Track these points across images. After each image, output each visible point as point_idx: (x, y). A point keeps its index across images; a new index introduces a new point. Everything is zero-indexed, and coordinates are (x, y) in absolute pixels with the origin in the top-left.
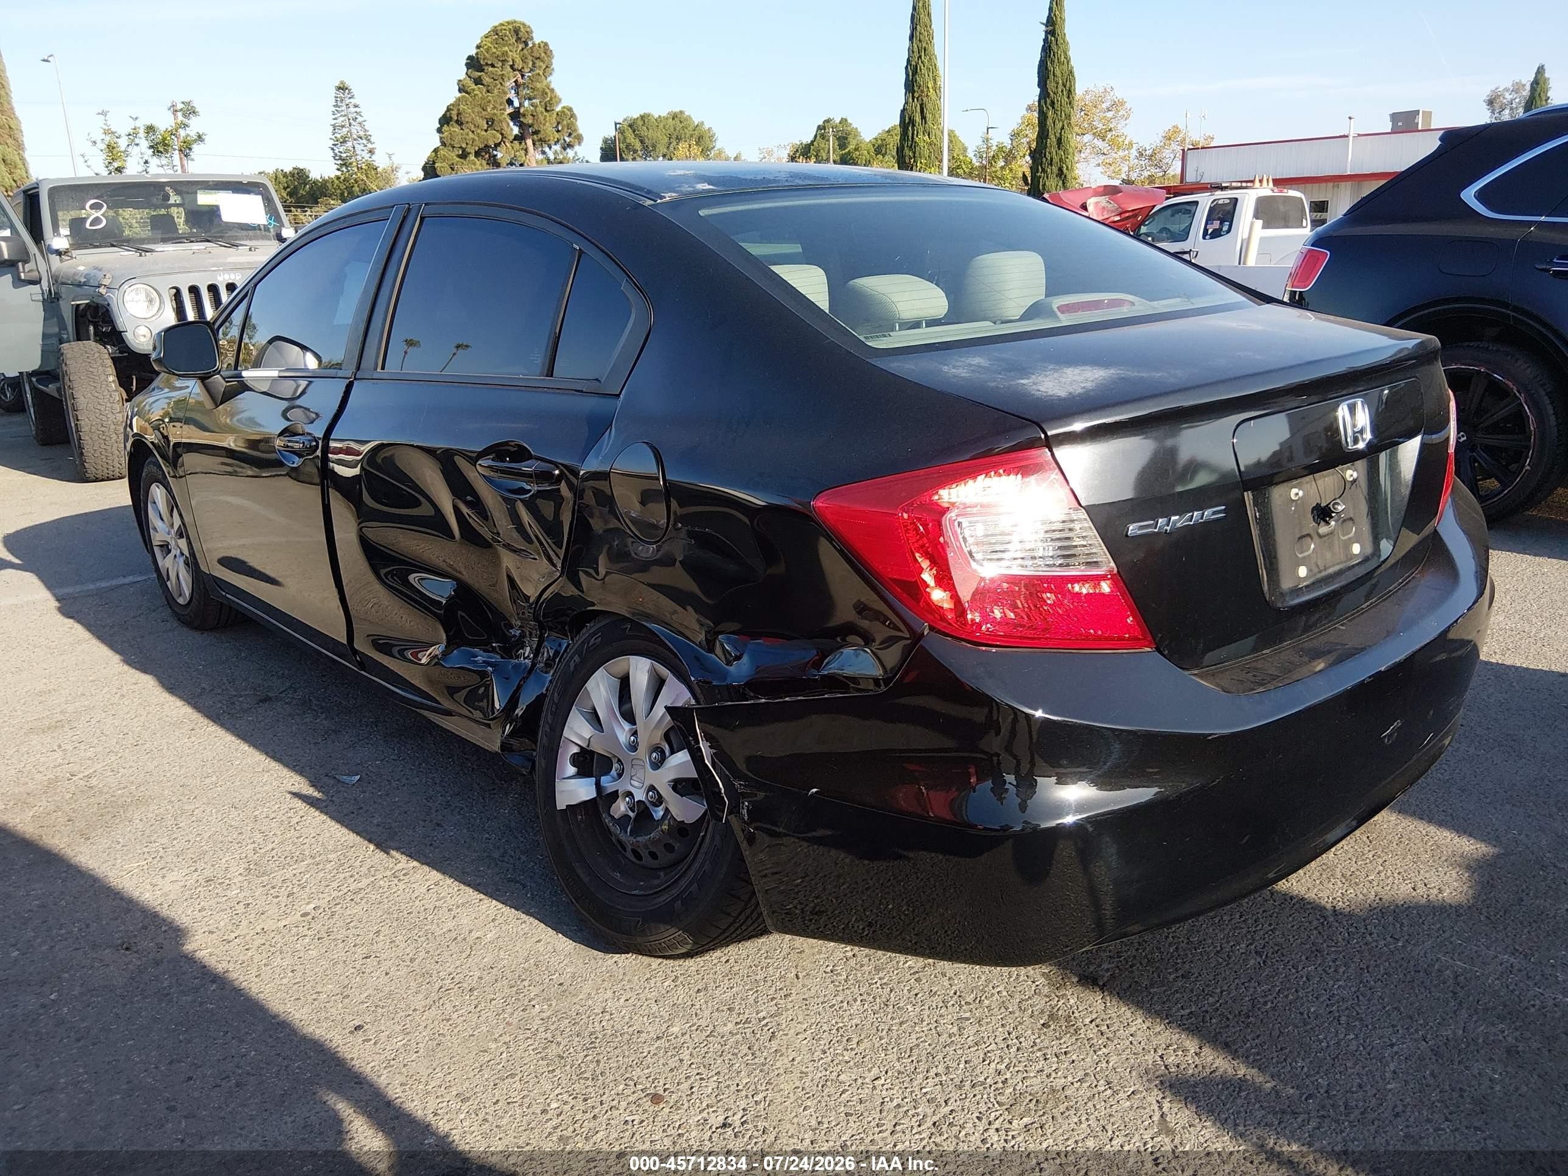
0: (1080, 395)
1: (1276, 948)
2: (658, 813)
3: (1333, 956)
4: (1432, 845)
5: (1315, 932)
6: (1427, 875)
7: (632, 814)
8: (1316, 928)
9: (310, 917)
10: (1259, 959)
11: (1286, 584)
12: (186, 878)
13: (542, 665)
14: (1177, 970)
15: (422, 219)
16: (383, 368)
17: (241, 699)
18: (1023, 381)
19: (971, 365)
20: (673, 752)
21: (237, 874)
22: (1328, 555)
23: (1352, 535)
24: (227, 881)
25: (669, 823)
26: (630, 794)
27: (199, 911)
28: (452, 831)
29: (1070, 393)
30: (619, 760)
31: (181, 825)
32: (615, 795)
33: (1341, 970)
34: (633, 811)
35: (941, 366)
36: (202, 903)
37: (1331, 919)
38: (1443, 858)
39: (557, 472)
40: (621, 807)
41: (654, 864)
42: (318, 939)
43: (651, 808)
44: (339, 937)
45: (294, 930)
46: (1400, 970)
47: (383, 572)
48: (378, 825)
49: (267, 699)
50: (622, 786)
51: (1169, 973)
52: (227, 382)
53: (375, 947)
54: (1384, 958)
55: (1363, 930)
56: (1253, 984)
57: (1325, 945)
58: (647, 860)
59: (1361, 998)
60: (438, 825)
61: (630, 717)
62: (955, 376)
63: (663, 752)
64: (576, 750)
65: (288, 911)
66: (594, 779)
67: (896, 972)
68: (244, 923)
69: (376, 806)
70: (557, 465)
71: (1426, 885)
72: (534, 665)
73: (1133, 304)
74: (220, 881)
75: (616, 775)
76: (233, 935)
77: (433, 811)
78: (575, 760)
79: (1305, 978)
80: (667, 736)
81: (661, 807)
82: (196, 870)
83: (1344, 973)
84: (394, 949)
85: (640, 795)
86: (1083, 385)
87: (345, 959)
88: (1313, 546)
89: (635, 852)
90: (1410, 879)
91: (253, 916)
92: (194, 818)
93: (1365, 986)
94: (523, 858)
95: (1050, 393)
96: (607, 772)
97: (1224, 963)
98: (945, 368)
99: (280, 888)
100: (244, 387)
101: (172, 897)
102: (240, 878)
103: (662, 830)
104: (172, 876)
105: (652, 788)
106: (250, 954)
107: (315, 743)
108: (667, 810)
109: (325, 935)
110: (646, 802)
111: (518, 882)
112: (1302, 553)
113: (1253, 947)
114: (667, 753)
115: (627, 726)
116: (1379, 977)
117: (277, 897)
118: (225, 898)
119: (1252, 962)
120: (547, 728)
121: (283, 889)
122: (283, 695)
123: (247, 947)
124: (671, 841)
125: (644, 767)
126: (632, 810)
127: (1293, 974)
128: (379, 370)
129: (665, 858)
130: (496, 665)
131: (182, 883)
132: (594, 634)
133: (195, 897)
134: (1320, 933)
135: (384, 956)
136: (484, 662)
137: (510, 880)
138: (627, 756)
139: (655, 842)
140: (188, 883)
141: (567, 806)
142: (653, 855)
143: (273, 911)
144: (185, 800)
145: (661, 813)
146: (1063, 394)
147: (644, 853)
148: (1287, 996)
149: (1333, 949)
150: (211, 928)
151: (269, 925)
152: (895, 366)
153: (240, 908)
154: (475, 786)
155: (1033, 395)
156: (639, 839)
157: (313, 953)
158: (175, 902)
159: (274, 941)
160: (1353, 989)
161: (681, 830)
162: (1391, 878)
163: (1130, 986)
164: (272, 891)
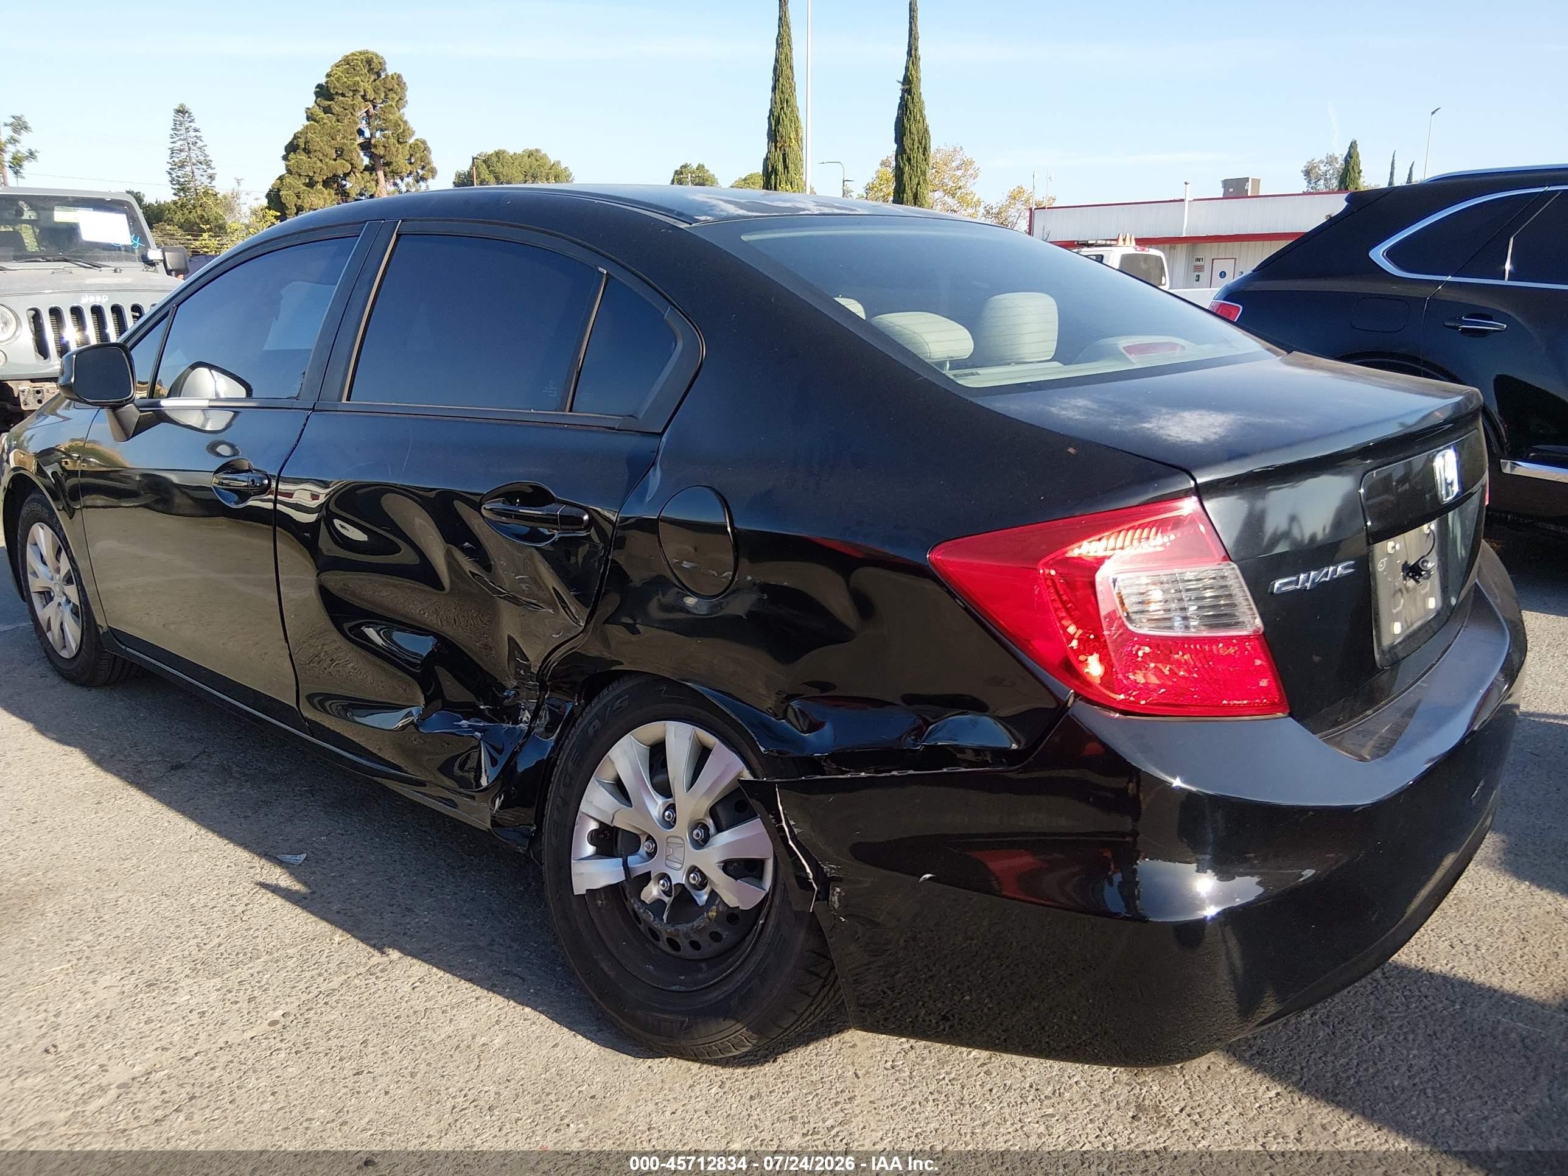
0: (1216, 441)
1: (1341, 1017)
2: (703, 897)
3: (1398, 1023)
4: (1454, 899)
5: (1372, 997)
6: (1459, 931)
7: (666, 899)
8: (1372, 993)
9: (279, 1026)
10: (1327, 1030)
11: (1386, 642)
12: (123, 982)
13: (542, 729)
14: (1250, 1047)
15: (398, 236)
16: (348, 399)
17: (149, 766)
18: (1146, 425)
19: (1079, 407)
20: (719, 829)
21: (183, 975)
22: (1413, 610)
23: (1427, 589)
24: (173, 985)
25: (718, 908)
26: (664, 876)
27: (146, 1023)
28: (425, 917)
29: (1206, 439)
30: (650, 838)
31: (105, 917)
32: (646, 878)
33: (1411, 1037)
34: (669, 896)
35: (1047, 408)
36: (147, 1013)
37: (1383, 982)
38: (1469, 913)
39: (586, 517)
40: (653, 891)
41: (696, 954)
42: (296, 1053)
43: (693, 892)
44: (320, 1049)
45: (265, 1043)
46: (1466, 1035)
47: (346, 626)
48: (339, 912)
49: (177, 767)
50: (655, 867)
51: (1244, 1051)
52: (142, 412)
53: (365, 1061)
54: (1447, 1023)
55: (1417, 993)
56: (1330, 1058)
57: (1386, 1011)
58: (686, 951)
59: (1439, 1067)
60: (408, 910)
61: (665, 790)
62: (1070, 419)
63: (705, 828)
64: (593, 826)
65: (253, 1020)
66: (620, 860)
67: (962, 1065)
68: (203, 1036)
69: (331, 889)
70: (587, 510)
71: (1462, 942)
72: (530, 729)
73: (1183, 348)
74: (165, 985)
75: (645, 854)
76: (192, 1052)
77: (399, 894)
78: (594, 837)
79: (1378, 1049)
80: (712, 812)
81: (705, 890)
82: (132, 973)
83: (1414, 1040)
84: (388, 1062)
85: (679, 877)
86: (1214, 430)
87: (332, 1076)
88: (1402, 601)
89: (672, 943)
90: (1444, 936)
91: (211, 1027)
92: (119, 910)
93: (1439, 1054)
94: (515, 946)
95: (1184, 438)
96: (635, 850)
97: (1295, 1037)
98: (1054, 410)
99: (238, 991)
100: (161, 417)
101: (109, 1006)
102: (189, 981)
103: (708, 918)
104: (105, 981)
105: (694, 869)
106: (217, 1074)
107: (246, 817)
108: (713, 894)
109: (303, 1048)
110: (687, 886)
111: (516, 975)
112: (1395, 608)
113: (1317, 1017)
114: (712, 830)
115: (660, 801)
116: (1449, 1043)
117: (237, 1002)
118: (174, 1006)
119: (1321, 1034)
120: (559, 801)
121: (242, 992)
122: (197, 761)
123: (212, 1065)
124: (719, 930)
125: (683, 845)
126: (667, 893)
127: (1366, 1045)
128: (344, 401)
129: (710, 948)
130: (486, 730)
131: (118, 990)
132: (619, 697)
133: (137, 1005)
134: (1378, 999)
135: (378, 1071)
136: (470, 726)
137: (507, 973)
138: (660, 834)
139: (698, 931)
140: (126, 989)
141: (587, 890)
142: (695, 945)
143: (234, 1020)
144: (104, 887)
145: (705, 897)
146: (1199, 440)
147: (684, 943)
148: (1366, 1070)
149: (1396, 1015)
150: (163, 1043)
151: (234, 1037)
152: (999, 405)
153: (195, 1018)
154: (441, 863)
155: (1166, 440)
156: (679, 927)
157: (293, 1071)
158: (114, 1013)
159: (242, 1057)
160: (1429, 1058)
161: (732, 916)
162: (1426, 936)
163: (1209, 1068)
164: (229, 996)
